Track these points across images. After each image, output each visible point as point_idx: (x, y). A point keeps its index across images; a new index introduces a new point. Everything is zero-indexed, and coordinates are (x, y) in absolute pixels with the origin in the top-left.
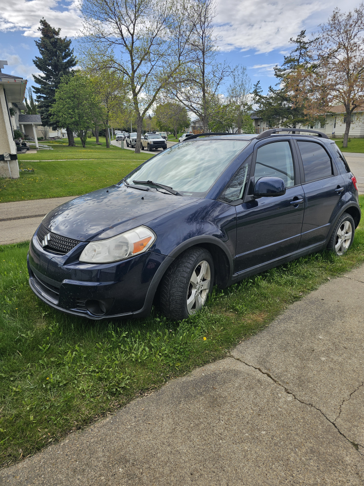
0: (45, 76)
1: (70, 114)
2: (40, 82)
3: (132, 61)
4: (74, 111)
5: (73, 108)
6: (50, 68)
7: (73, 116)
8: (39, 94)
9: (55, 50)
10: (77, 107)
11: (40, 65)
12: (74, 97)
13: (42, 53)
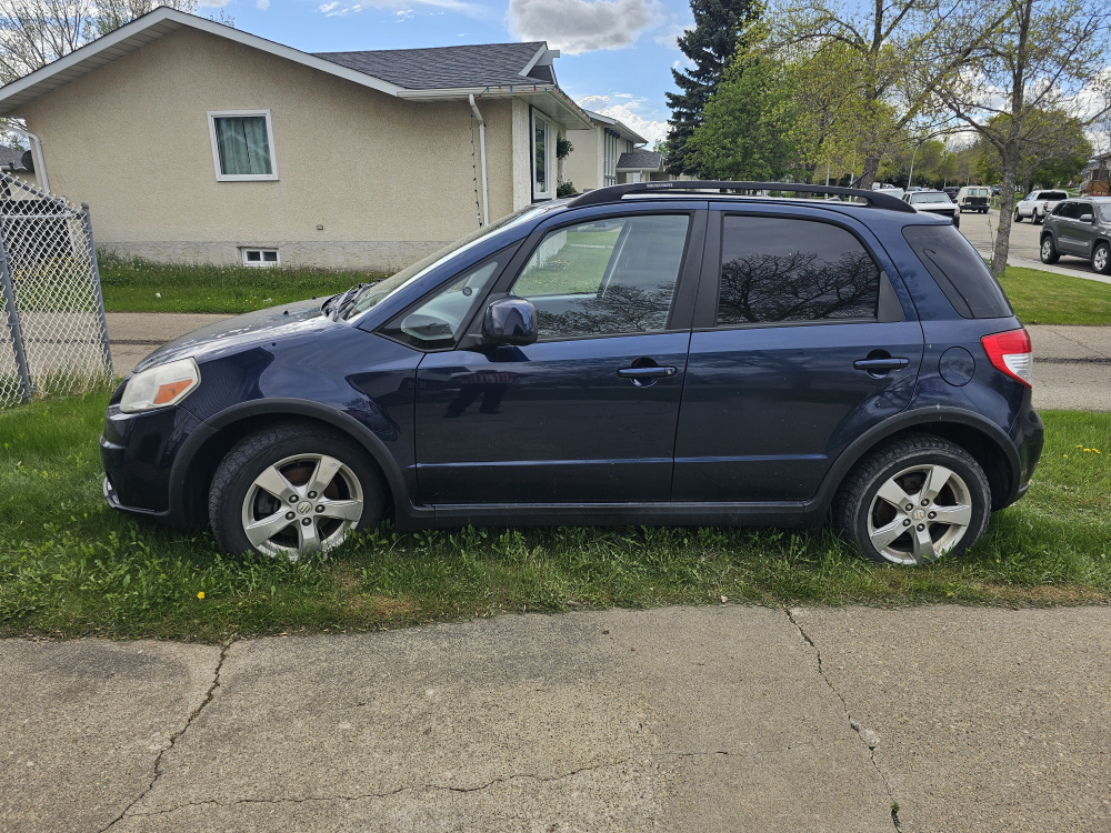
0: (697, 68)
1: (724, 148)
2: (684, 83)
3: (880, 14)
4: (734, 142)
5: (735, 135)
6: (710, 50)
7: (732, 152)
8: (676, 110)
9: (724, 11)
10: (744, 132)
11: (690, 46)
12: (742, 111)
13: (699, 20)
